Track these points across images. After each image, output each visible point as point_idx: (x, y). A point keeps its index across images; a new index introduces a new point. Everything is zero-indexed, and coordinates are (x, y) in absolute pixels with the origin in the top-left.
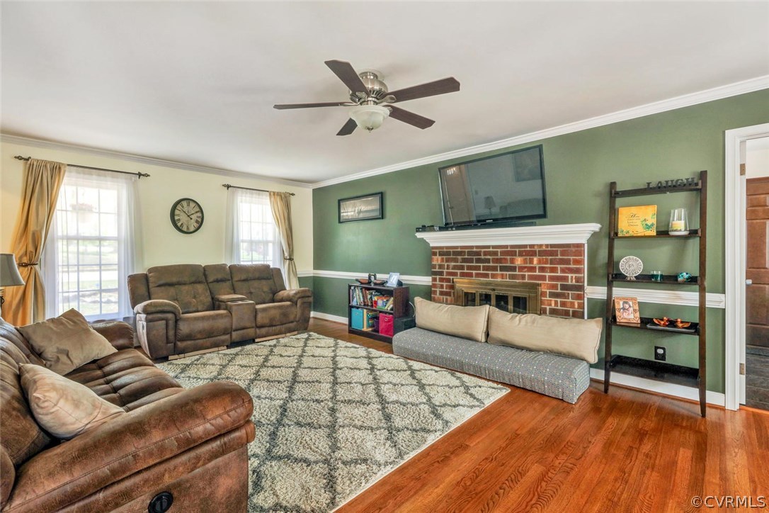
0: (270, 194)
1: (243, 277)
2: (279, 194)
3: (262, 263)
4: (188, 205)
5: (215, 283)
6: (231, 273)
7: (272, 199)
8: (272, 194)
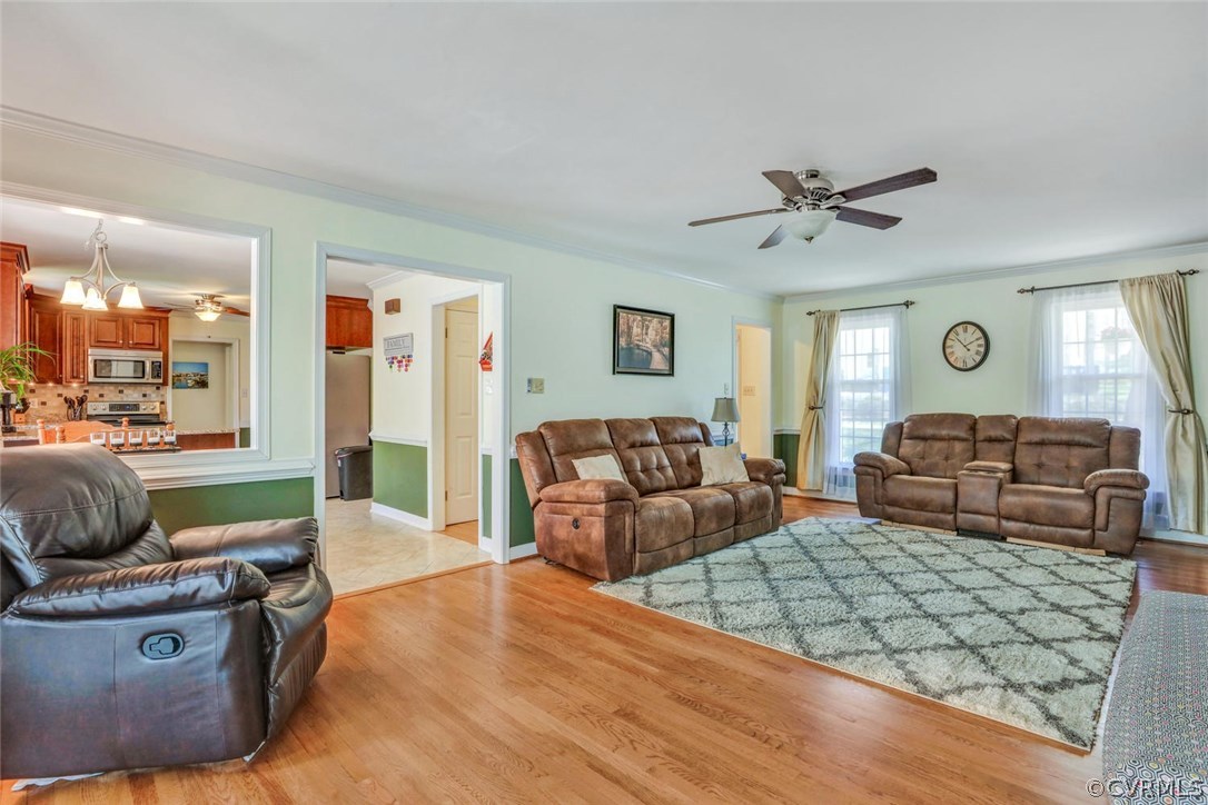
0: (1123, 286)
1: (1036, 437)
2: (1149, 281)
3: (1084, 416)
4: (965, 331)
5: (986, 444)
6: (1017, 428)
7: (1128, 294)
8: (1127, 284)
